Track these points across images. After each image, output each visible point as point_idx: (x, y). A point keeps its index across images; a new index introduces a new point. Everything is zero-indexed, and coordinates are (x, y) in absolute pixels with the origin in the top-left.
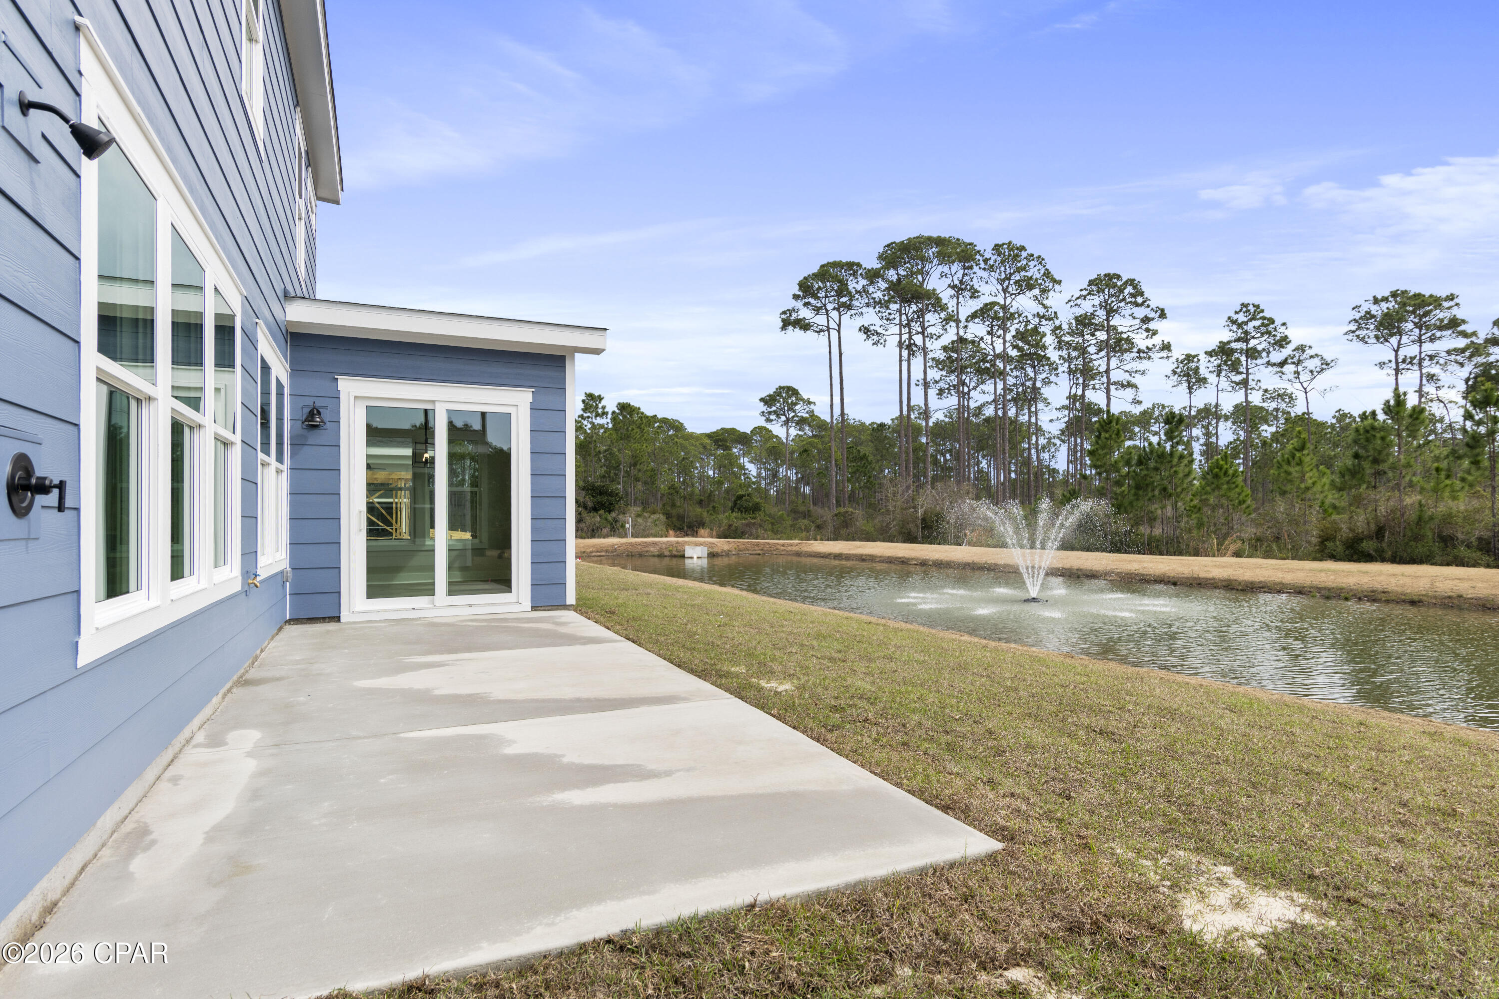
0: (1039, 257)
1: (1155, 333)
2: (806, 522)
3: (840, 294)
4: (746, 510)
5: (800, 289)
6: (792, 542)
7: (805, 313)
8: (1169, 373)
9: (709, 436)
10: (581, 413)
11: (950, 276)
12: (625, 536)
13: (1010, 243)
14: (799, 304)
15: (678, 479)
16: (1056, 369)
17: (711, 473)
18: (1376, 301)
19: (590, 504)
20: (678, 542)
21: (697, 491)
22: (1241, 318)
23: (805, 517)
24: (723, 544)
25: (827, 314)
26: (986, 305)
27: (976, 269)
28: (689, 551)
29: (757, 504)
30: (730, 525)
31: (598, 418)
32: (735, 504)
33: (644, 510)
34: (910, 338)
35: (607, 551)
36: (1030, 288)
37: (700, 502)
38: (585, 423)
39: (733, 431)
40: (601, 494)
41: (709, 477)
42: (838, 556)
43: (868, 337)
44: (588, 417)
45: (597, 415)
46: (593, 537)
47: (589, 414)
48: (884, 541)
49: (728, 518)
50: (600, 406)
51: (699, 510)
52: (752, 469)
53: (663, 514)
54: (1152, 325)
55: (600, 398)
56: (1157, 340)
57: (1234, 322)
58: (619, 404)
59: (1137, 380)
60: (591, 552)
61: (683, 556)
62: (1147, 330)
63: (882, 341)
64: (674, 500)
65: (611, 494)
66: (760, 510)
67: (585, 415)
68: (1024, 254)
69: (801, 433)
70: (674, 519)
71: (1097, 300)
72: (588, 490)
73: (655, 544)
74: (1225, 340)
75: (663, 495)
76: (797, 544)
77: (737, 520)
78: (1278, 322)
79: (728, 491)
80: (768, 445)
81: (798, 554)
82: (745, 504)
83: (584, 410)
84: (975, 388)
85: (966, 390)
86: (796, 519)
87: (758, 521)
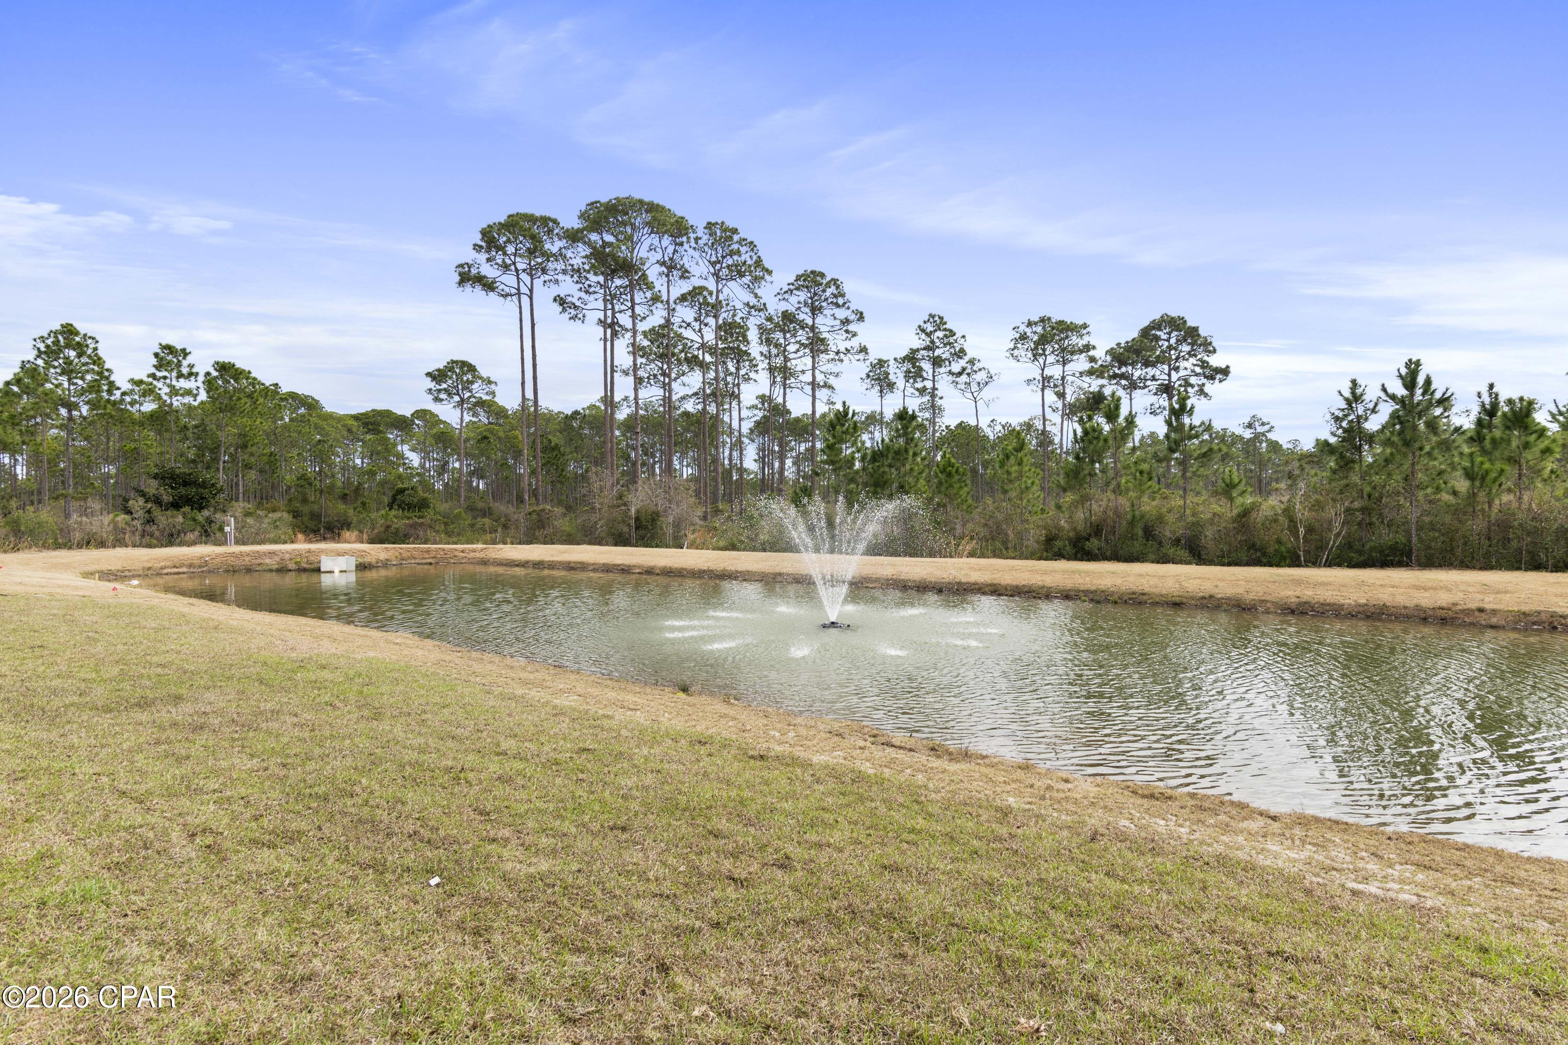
0: (752, 243)
1: (855, 335)
2: (486, 521)
3: (531, 252)
4: (410, 507)
5: (482, 239)
6: (474, 546)
7: (489, 271)
8: (864, 376)
9: (356, 417)
10: (153, 370)
11: (659, 250)
12: (224, 543)
13: (723, 223)
14: (483, 257)
15: (311, 469)
16: (756, 366)
17: (358, 461)
18: (1030, 324)
19: (166, 498)
20: (309, 551)
21: (339, 484)
22: (930, 328)
23: (484, 516)
24: (377, 552)
25: (518, 275)
26: (695, 288)
27: (686, 246)
28: (326, 564)
29: (425, 499)
30: (388, 527)
31: (182, 380)
32: (394, 498)
33: (259, 506)
34: (614, 316)
35: (190, 566)
36: (741, 275)
37: (344, 497)
38: (159, 385)
39: (388, 413)
40: (185, 484)
41: (354, 467)
42: (539, 565)
43: (564, 310)
44: (165, 378)
45: (180, 376)
46: (170, 544)
47: (166, 374)
48: (590, 543)
49: (385, 517)
50: (185, 363)
51: (341, 507)
52: (414, 459)
53: (289, 512)
54: (851, 327)
55: (185, 353)
56: (855, 343)
57: (923, 331)
58: (217, 363)
59: (832, 381)
60: (162, 568)
61: (318, 570)
62: (847, 331)
63: (580, 316)
64: (305, 494)
65: (204, 485)
66: (429, 507)
67: (159, 374)
68: (736, 238)
69: (474, 419)
70: (305, 519)
71: (803, 295)
72: (163, 478)
73: (272, 553)
74: (915, 347)
75: (289, 488)
76: (482, 550)
77: (398, 519)
78: (958, 335)
79: (383, 483)
80: (435, 431)
81: (484, 562)
82: (407, 500)
83: (158, 367)
84: (675, 379)
85: (667, 380)
86: (474, 518)
87: (427, 521)
